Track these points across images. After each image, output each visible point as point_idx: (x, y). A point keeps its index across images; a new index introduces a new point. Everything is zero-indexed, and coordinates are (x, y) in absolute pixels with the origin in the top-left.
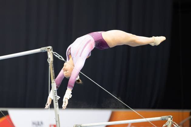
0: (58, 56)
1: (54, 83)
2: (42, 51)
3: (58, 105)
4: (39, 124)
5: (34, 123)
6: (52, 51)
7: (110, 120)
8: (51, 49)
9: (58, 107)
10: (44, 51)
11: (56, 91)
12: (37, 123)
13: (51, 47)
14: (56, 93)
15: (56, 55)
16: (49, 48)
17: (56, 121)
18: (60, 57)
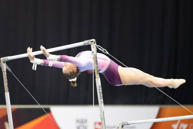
0: (102, 49)
1: (98, 78)
2: (85, 44)
3: (103, 101)
4: (83, 121)
5: (78, 121)
6: (96, 44)
7: (158, 117)
8: (94, 42)
9: (103, 103)
10: (87, 44)
11: (101, 87)
12: (81, 121)
13: (95, 40)
14: (101, 89)
15: (100, 49)
16: (93, 41)
17: (102, 119)
18: (104, 51)
